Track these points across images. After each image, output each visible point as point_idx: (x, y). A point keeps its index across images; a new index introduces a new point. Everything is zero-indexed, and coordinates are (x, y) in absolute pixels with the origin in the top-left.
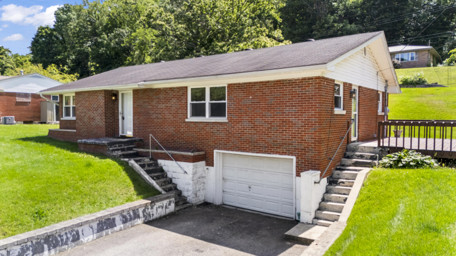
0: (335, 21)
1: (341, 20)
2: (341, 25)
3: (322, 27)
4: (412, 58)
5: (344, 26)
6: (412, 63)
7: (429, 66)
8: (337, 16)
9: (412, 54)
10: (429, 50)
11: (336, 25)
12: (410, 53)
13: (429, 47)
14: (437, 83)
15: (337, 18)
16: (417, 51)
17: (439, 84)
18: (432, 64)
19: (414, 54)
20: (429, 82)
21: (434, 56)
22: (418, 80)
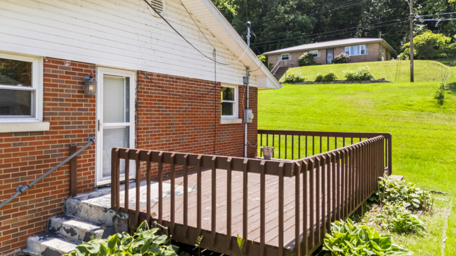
0: (286, 12)
1: (292, 11)
2: (292, 17)
3: (272, 18)
4: (363, 52)
5: (296, 17)
6: (362, 57)
7: (380, 60)
8: (288, 7)
9: (362, 47)
10: (380, 43)
11: (287, 16)
12: (360, 46)
13: (380, 39)
14: (384, 79)
15: (289, 9)
16: (367, 44)
17: (386, 80)
18: (383, 58)
19: (364, 47)
20: (376, 78)
21: (387, 50)
22: (363, 75)
